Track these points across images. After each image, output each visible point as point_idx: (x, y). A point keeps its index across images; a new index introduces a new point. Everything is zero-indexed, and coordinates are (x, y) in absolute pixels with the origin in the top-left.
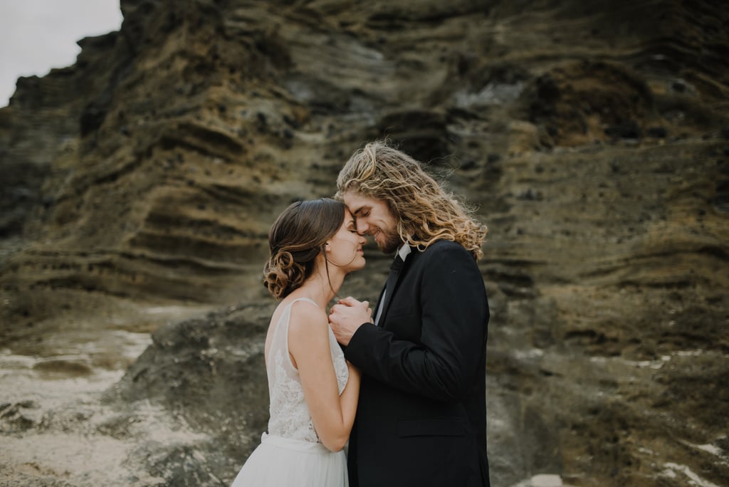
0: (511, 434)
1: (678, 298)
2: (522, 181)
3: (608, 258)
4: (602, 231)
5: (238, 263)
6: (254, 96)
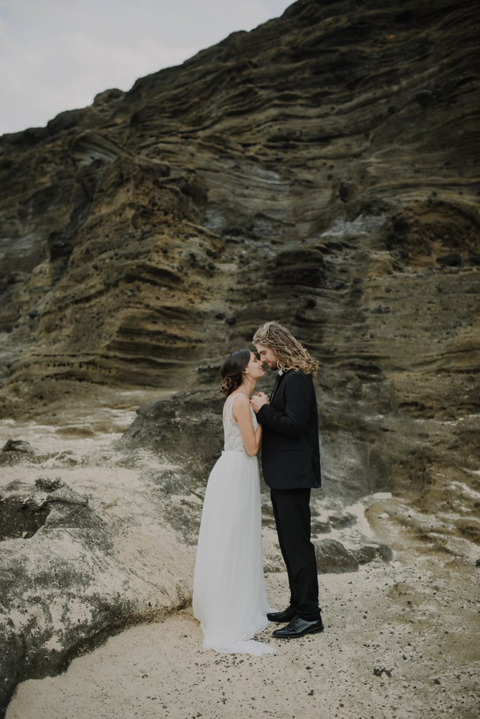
0: (361, 467)
1: (472, 380)
2: (376, 299)
3: (431, 354)
4: (428, 334)
5: (181, 360)
6: (187, 238)
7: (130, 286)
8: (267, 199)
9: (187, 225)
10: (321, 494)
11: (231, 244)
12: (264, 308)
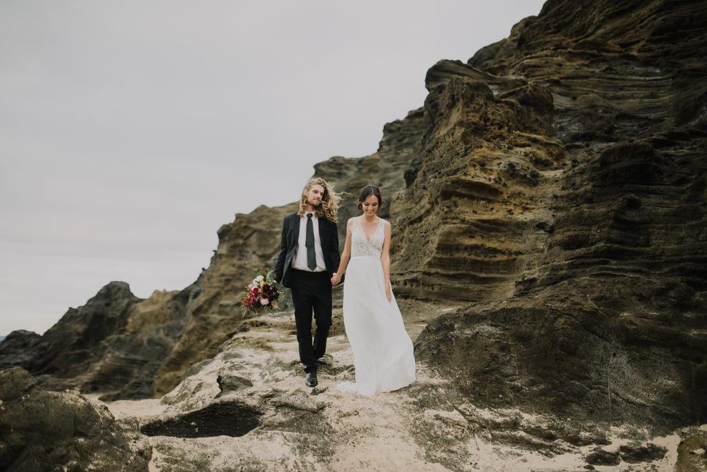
0: (681, 391)
5: (502, 273)
6: (510, 148)
7: (447, 202)
8: (645, 97)
9: (519, 136)
10: (619, 420)
11: (573, 150)
12: (582, 213)
